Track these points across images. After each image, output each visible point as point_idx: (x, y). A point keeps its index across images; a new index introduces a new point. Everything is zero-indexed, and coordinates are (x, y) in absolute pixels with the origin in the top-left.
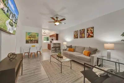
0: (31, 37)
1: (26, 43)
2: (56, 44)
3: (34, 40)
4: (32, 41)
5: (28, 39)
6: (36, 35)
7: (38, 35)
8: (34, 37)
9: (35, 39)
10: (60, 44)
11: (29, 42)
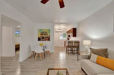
0: (42, 34)
1: (39, 40)
2: (73, 42)
3: (46, 38)
4: (43, 38)
5: (40, 36)
6: (48, 31)
7: (50, 32)
8: (46, 33)
9: (46, 36)
10: (79, 42)
11: (41, 39)
